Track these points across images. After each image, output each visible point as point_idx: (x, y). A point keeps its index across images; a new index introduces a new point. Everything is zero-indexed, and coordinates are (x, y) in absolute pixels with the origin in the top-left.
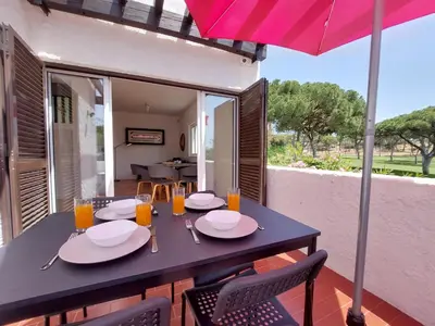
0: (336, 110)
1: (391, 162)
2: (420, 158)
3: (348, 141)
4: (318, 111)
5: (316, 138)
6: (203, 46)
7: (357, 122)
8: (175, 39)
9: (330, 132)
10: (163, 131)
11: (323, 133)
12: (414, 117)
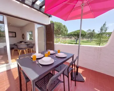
0: (61, 29)
1: (71, 41)
2: (76, 40)
3: (63, 37)
4: (57, 29)
5: (57, 36)
6: (37, 11)
7: (65, 32)
8: (29, 7)
9: (60, 34)
10: (15, 33)
11: (59, 34)
12: (75, 32)
